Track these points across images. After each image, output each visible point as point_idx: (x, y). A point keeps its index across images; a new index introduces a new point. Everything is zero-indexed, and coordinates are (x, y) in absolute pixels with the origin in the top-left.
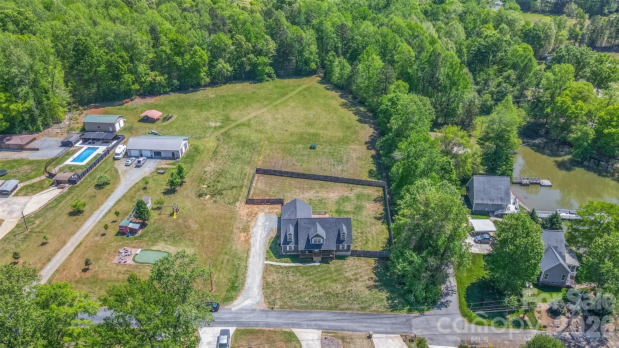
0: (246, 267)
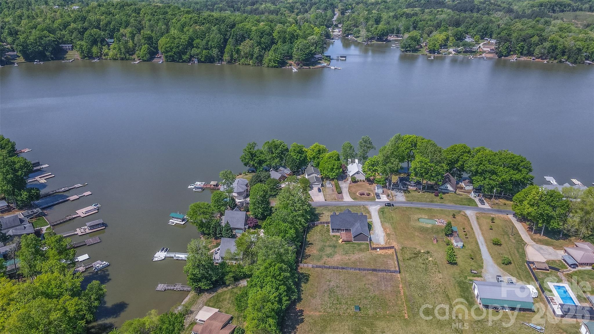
0: (380, 218)
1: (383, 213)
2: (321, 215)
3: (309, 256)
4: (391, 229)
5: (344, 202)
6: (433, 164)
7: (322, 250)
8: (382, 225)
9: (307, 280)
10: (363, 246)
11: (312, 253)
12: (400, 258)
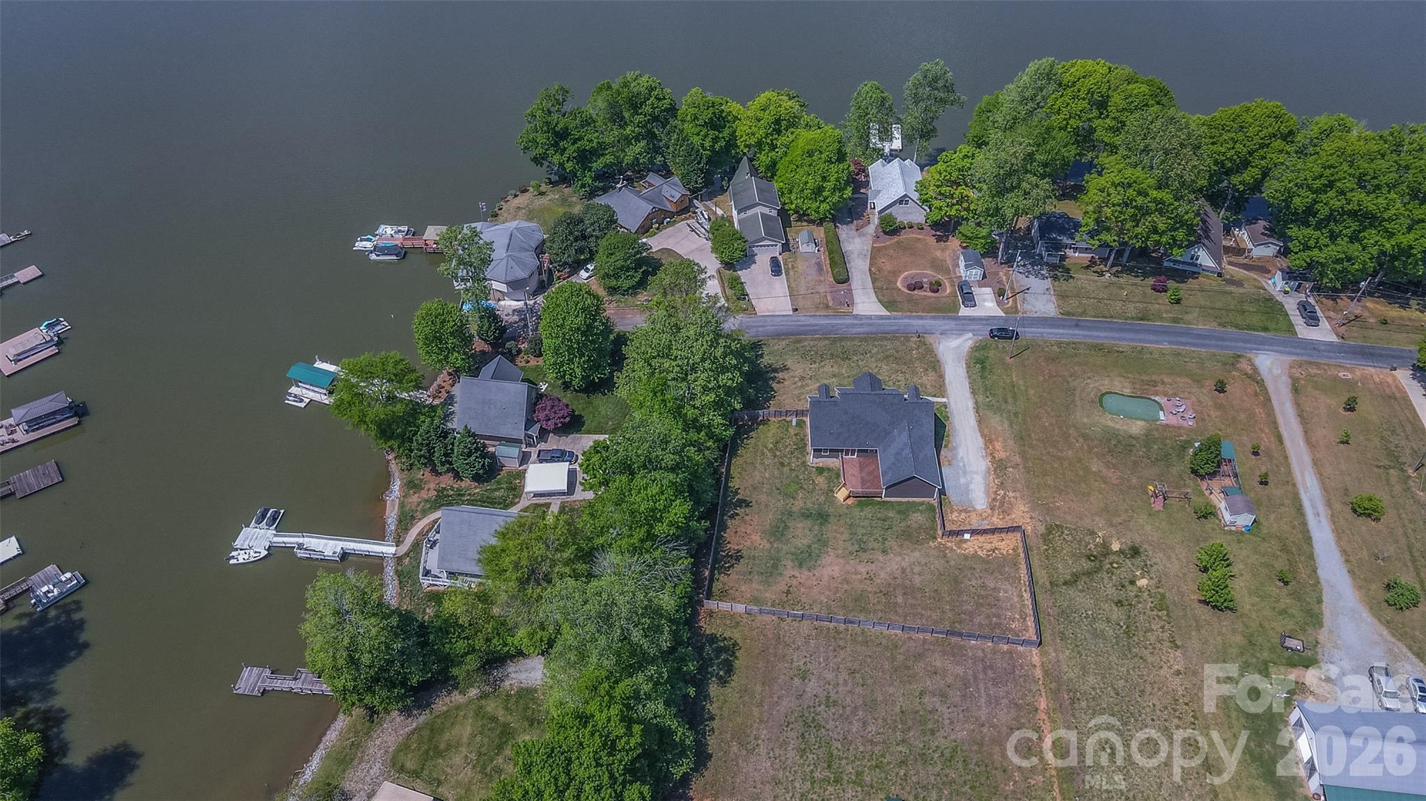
0: (974, 392)
1: (983, 368)
2: (780, 375)
3: (738, 557)
4: (1011, 442)
5: (856, 317)
6: (1165, 195)
7: (778, 532)
8: (980, 422)
9: (730, 669)
10: (917, 518)
11: (748, 543)
12: (1042, 576)
